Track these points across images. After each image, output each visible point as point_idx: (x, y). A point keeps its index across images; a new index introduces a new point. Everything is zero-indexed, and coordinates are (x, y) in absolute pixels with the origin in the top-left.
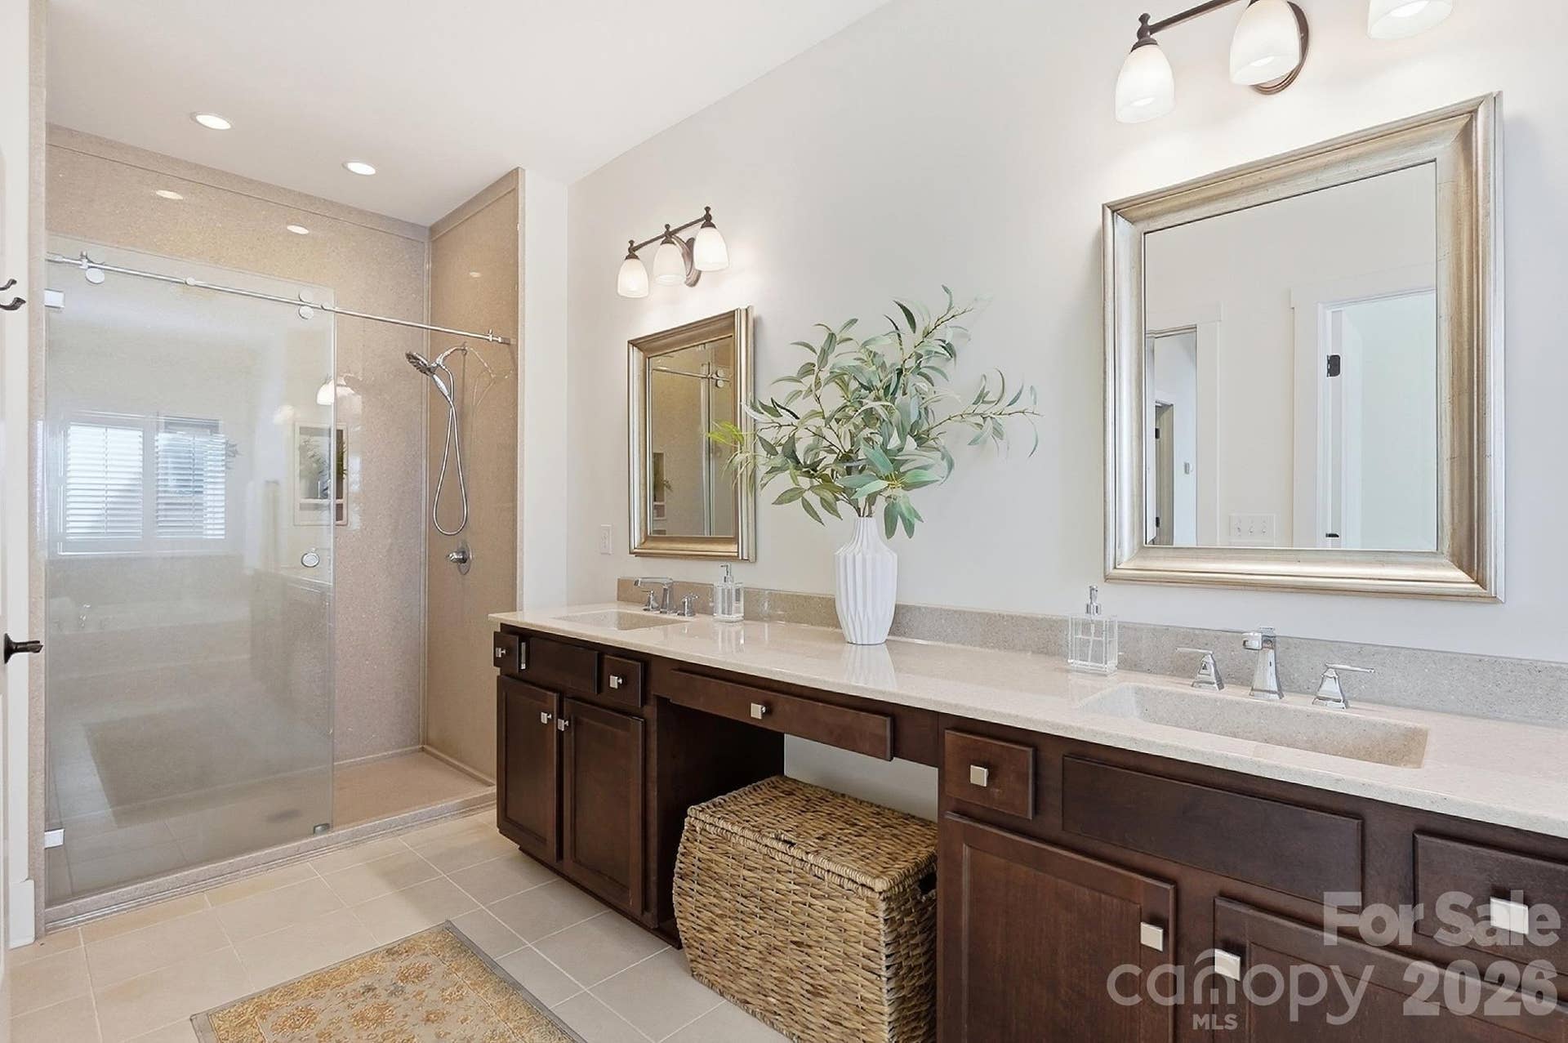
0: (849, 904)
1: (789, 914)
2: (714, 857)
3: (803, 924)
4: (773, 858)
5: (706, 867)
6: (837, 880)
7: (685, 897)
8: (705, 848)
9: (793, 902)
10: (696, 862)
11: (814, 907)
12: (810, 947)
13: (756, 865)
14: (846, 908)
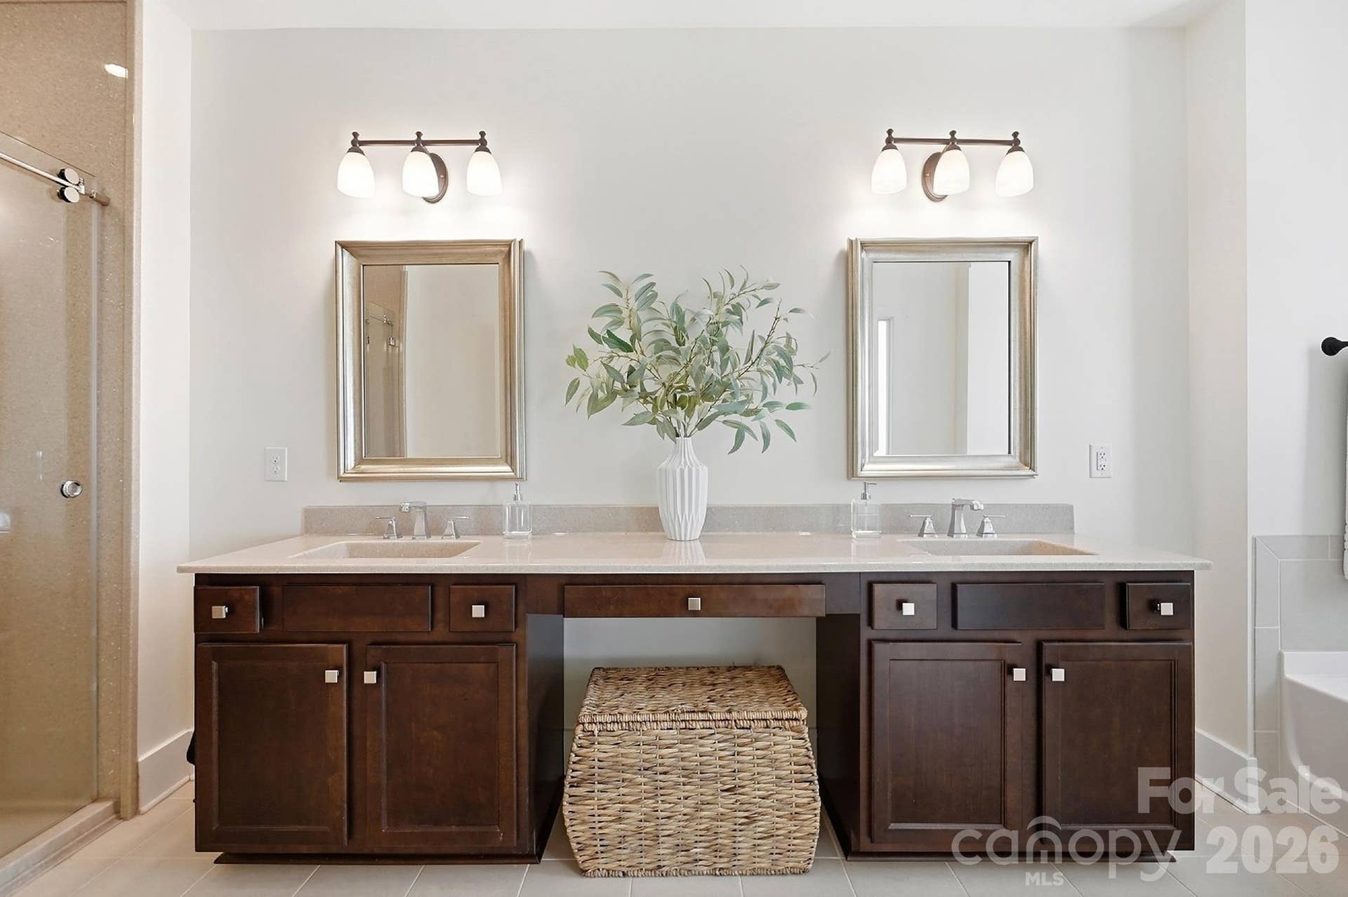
0: (777, 739)
1: (718, 769)
2: (622, 751)
3: (734, 772)
4: (692, 729)
5: (611, 763)
6: (763, 724)
7: (579, 803)
8: (609, 747)
9: (719, 757)
10: (596, 763)
11: (743, 754)
12: (743, 787)
13: (672, 742)
14: (774, 742)
